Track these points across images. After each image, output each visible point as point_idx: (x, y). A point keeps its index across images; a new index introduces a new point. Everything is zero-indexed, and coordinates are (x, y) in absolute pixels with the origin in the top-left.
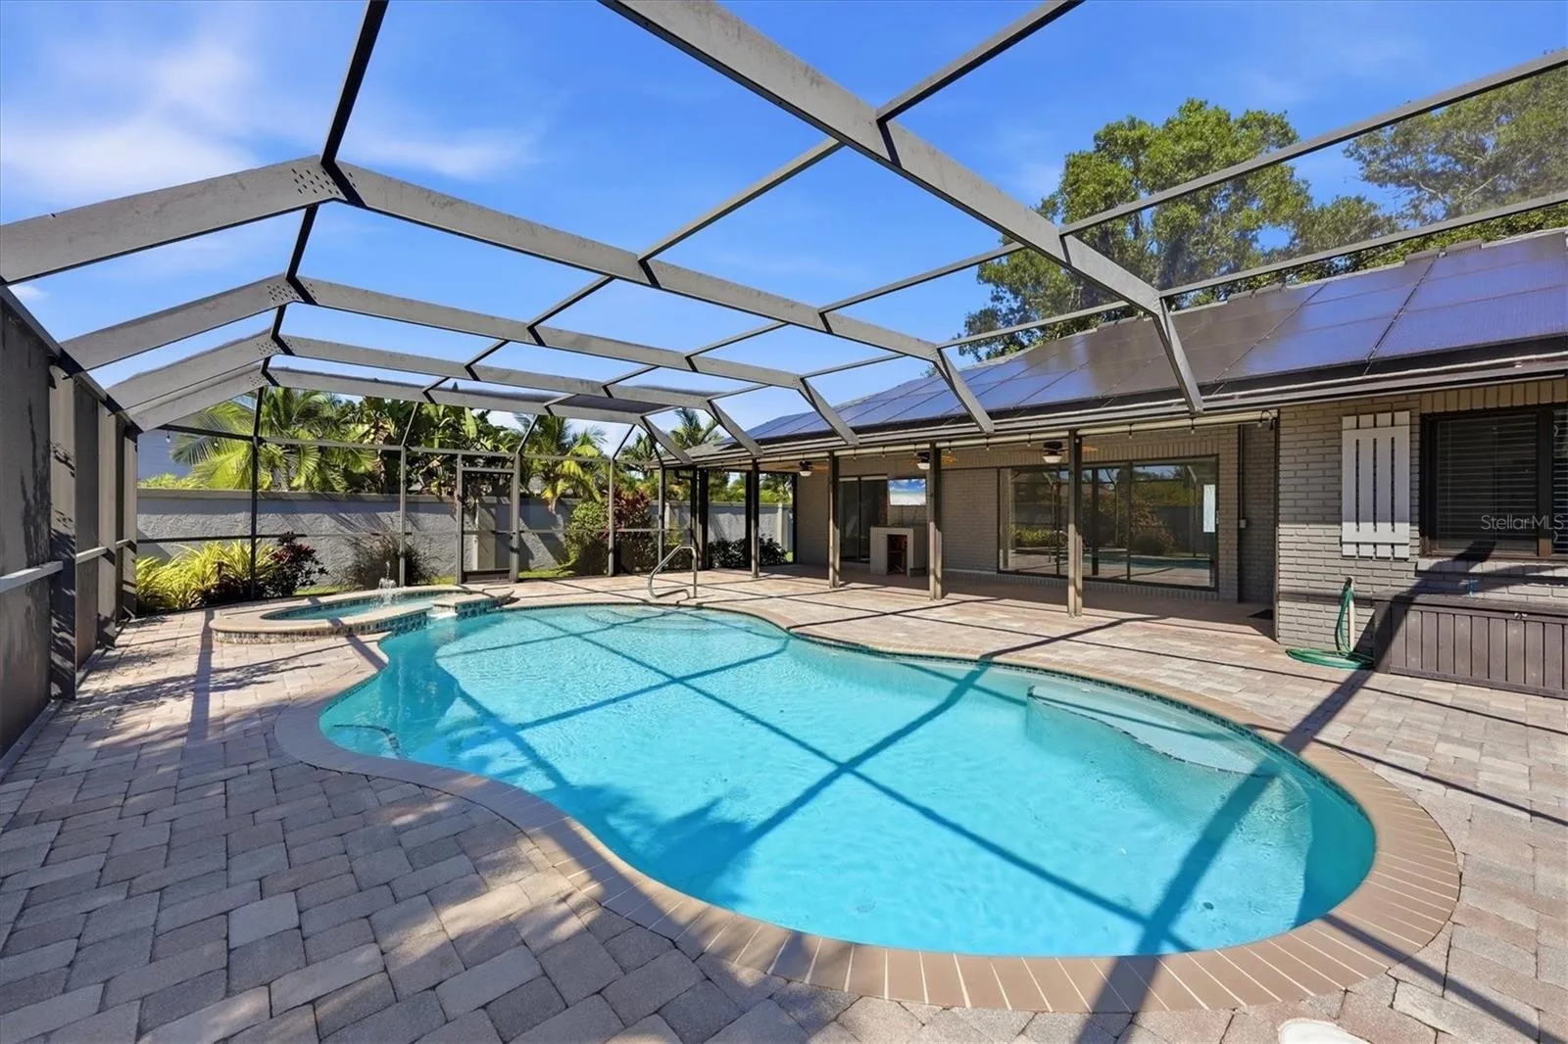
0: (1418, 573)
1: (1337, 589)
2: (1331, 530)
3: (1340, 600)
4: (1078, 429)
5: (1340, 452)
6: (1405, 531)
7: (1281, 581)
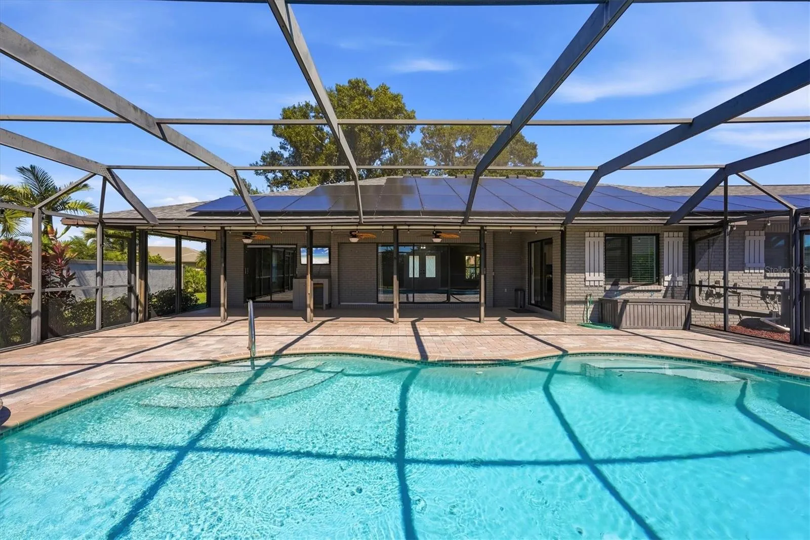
0: (605, 290)
1: (583, 298)
2: (582, 275)
3: (585, 302)
4: (486, 226)
5: (585, 246)
6: (602, 276)
7: (567, 297)
